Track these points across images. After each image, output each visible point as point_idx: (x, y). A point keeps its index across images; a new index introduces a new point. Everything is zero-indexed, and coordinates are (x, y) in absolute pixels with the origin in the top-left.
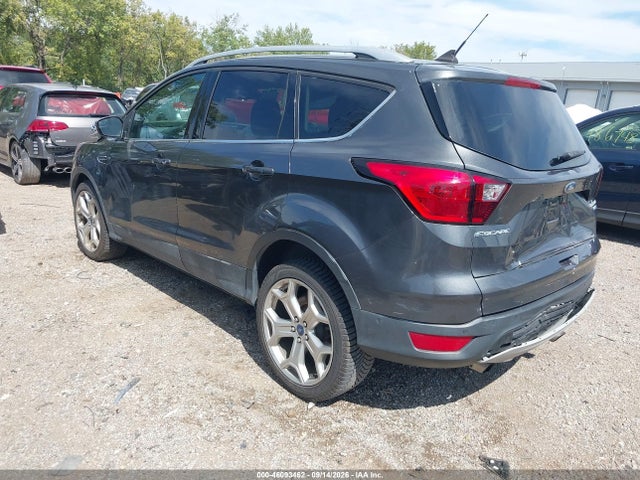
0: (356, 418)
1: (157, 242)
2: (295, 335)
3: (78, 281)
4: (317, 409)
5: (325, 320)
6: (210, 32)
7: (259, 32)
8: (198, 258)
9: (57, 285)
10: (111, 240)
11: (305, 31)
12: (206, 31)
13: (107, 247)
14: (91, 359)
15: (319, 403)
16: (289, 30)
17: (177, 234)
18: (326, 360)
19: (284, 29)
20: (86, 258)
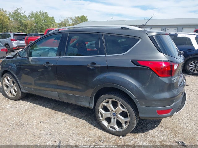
0: (136, 138)
1: (47, 92)
2: (112, 116)
3: (13, 109)
4: (123, 138)
5: (125, 110)
6: (12, 13)
7: (30, 13)
8: (67, 95)
9: (5, 112)
10: (22, 93)
11: (46, 13)
12: (10, 13)
13: (20, 95)
14: (38, 137)
15: (123, 136)
16: (40, 12)
17: (57, 88)
18: (126, 122)
19: (38, 12)
20: (10, 100)
